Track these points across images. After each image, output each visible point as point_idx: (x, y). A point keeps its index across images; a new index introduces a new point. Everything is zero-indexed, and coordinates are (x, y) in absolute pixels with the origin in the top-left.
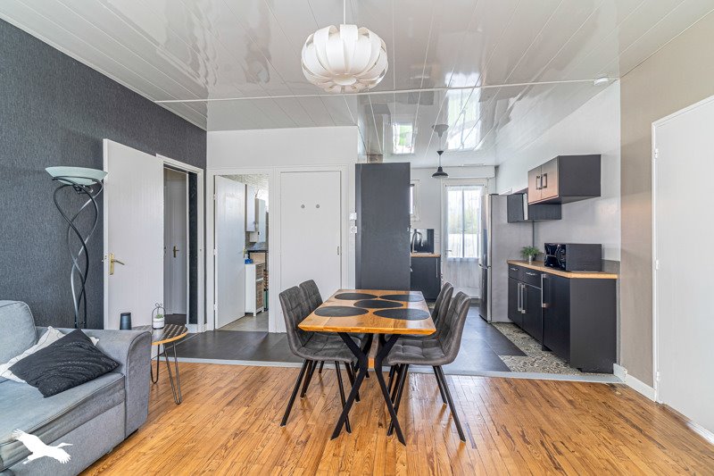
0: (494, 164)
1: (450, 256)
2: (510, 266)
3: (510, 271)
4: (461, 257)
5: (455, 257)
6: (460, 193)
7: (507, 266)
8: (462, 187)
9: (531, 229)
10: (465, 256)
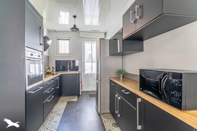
0: (105, 32)
1: (86, 72)
2: (111, 81)
3: (110, 85)
4: (91, 72)
5: (88, 73)
6: (90, 44)
7: (109, 81)
8: (91, 42)
9: (122, 59)
10: (93, 72)
